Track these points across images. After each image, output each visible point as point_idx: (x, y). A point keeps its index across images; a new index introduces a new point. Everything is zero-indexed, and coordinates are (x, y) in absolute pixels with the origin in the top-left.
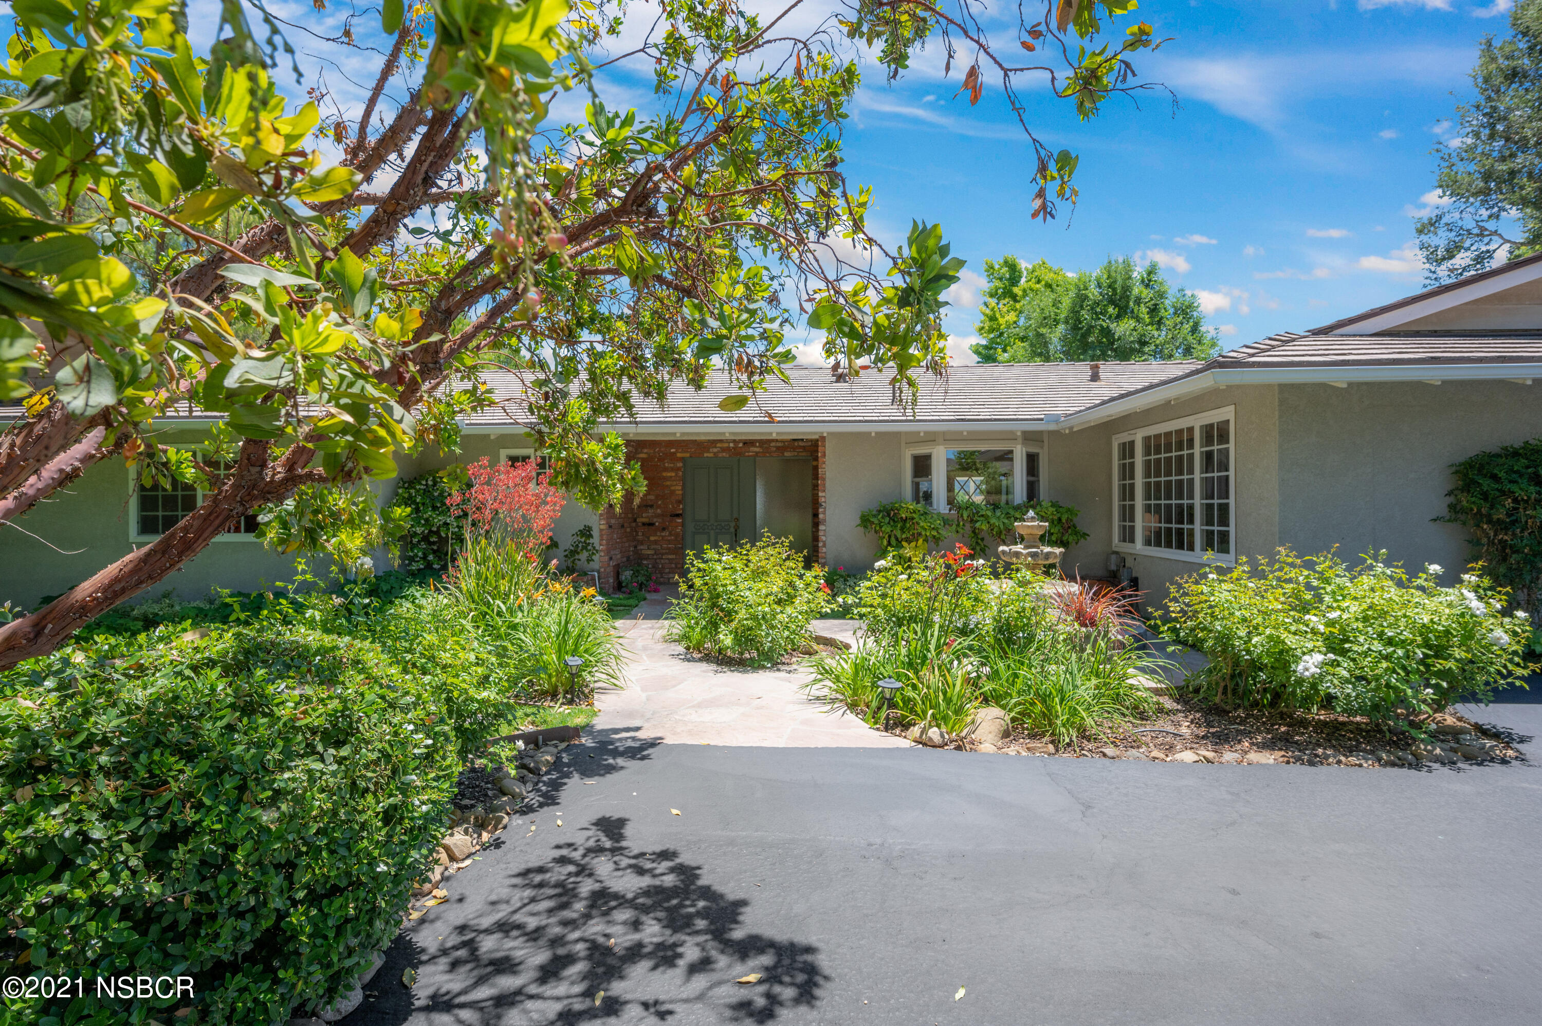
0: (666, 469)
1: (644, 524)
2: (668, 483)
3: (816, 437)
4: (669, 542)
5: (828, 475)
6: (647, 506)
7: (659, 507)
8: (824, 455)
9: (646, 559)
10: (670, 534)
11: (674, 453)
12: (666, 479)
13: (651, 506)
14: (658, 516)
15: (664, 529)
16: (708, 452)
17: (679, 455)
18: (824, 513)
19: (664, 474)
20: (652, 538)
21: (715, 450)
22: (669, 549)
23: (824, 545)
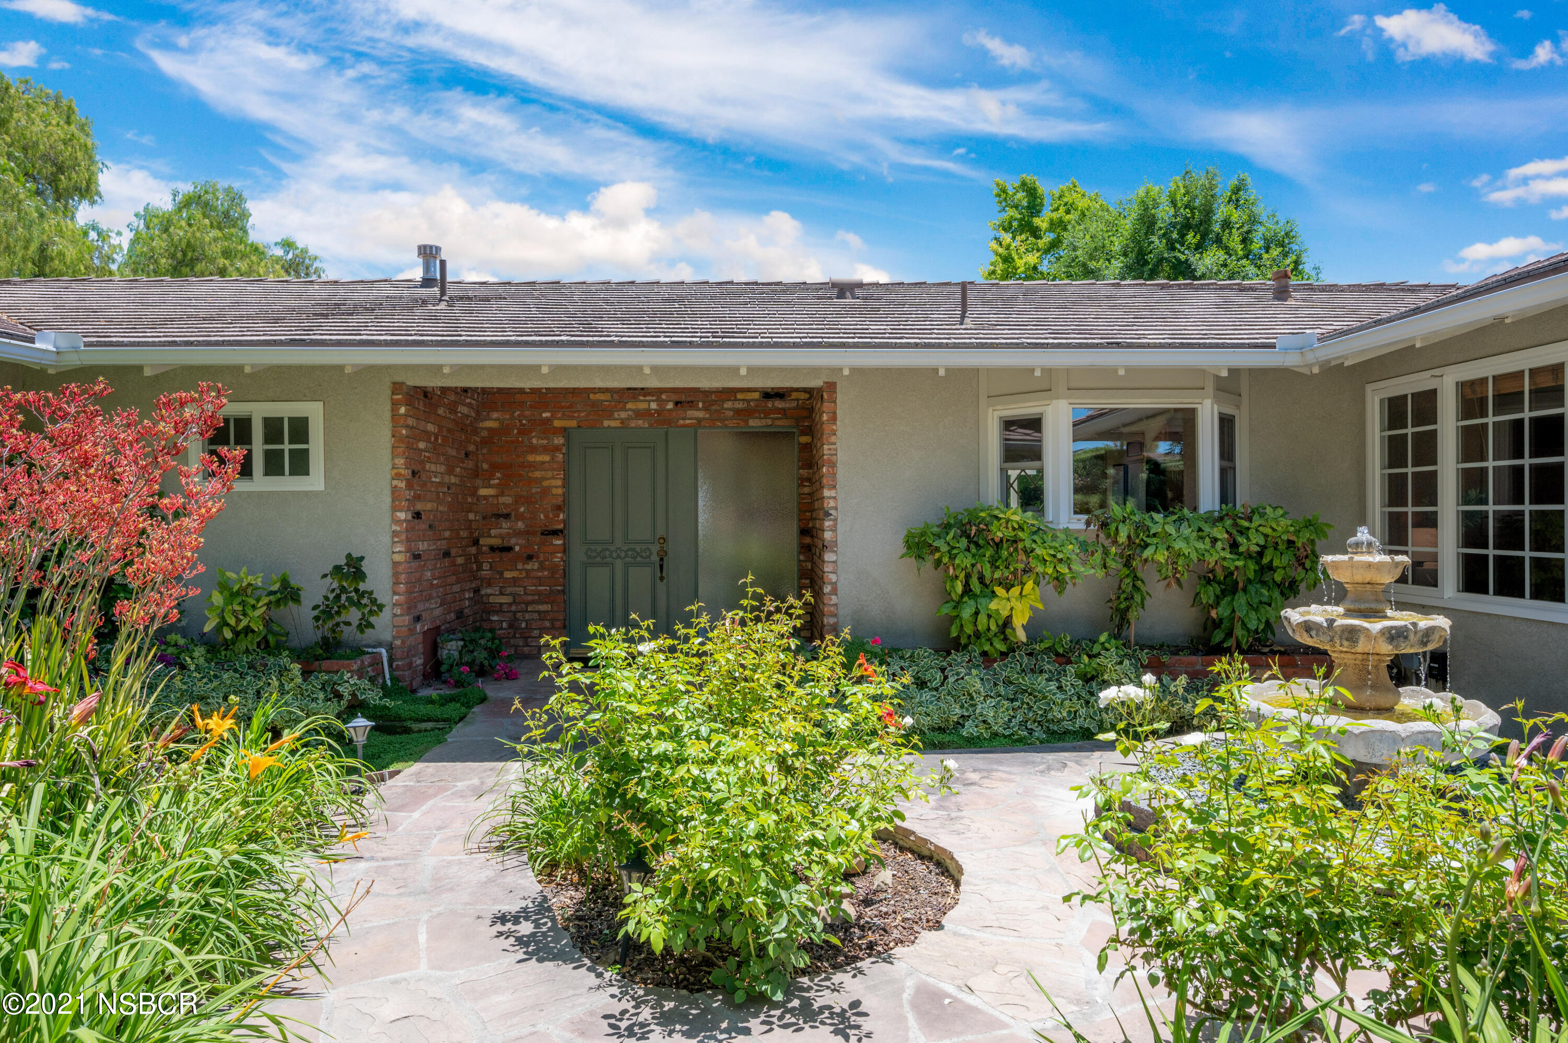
0: (533, 450)
1: (492, 549)
2: (537, 474)
3: (816, 383)
4: (540, 581)
5: (841, 457)
6: (498, 516)
7: (520, 517)
8: (834, 419)
9: (497, 612)
10: (542, 567)
11: (548, 420)
12: (533, 466)
13: (507, 516)
14: (518, 534)
15: (530, 558)
16: (610, 417)
17: (557, 423)
18: (834, 529)
19: (531, 458)
20: (508, 575)
21: (623, 415)
22: (539, 593)
23: (834, 591)
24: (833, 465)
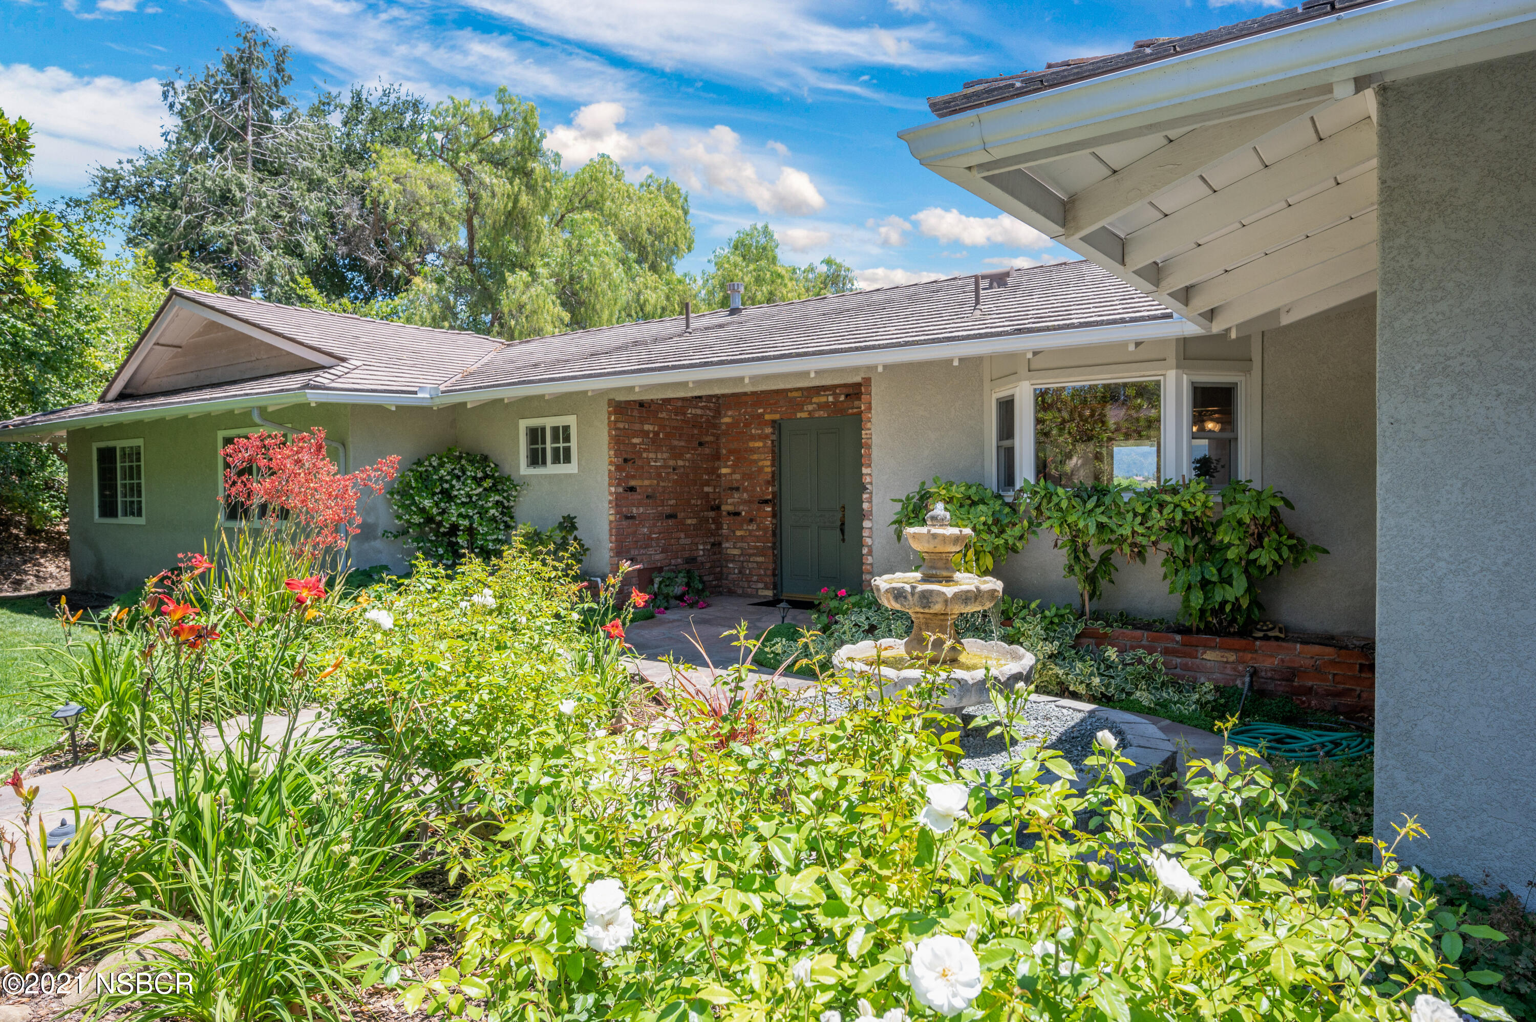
0: (753, 438)
1: (729, 513)
2: (755, 457)
3: (858, 379)
4: (758, 539)
5: (876, 440)
6: (731, 489)
7: (745, 490)
8: (869, 408)
9: (733, 561)
10: (759, 529)
11: (762, 415)
12: (753, 451)
13: (737, 489)
14: (745, 502)
15: (751, 520)
16: (802, 410)
17: (767, 417)
18: (870, 501)
19: (751, 444)
20: (738, 533)
21: (810, 408)
22: (756, 548)
23: (870, 553)
24: (869, 447)
